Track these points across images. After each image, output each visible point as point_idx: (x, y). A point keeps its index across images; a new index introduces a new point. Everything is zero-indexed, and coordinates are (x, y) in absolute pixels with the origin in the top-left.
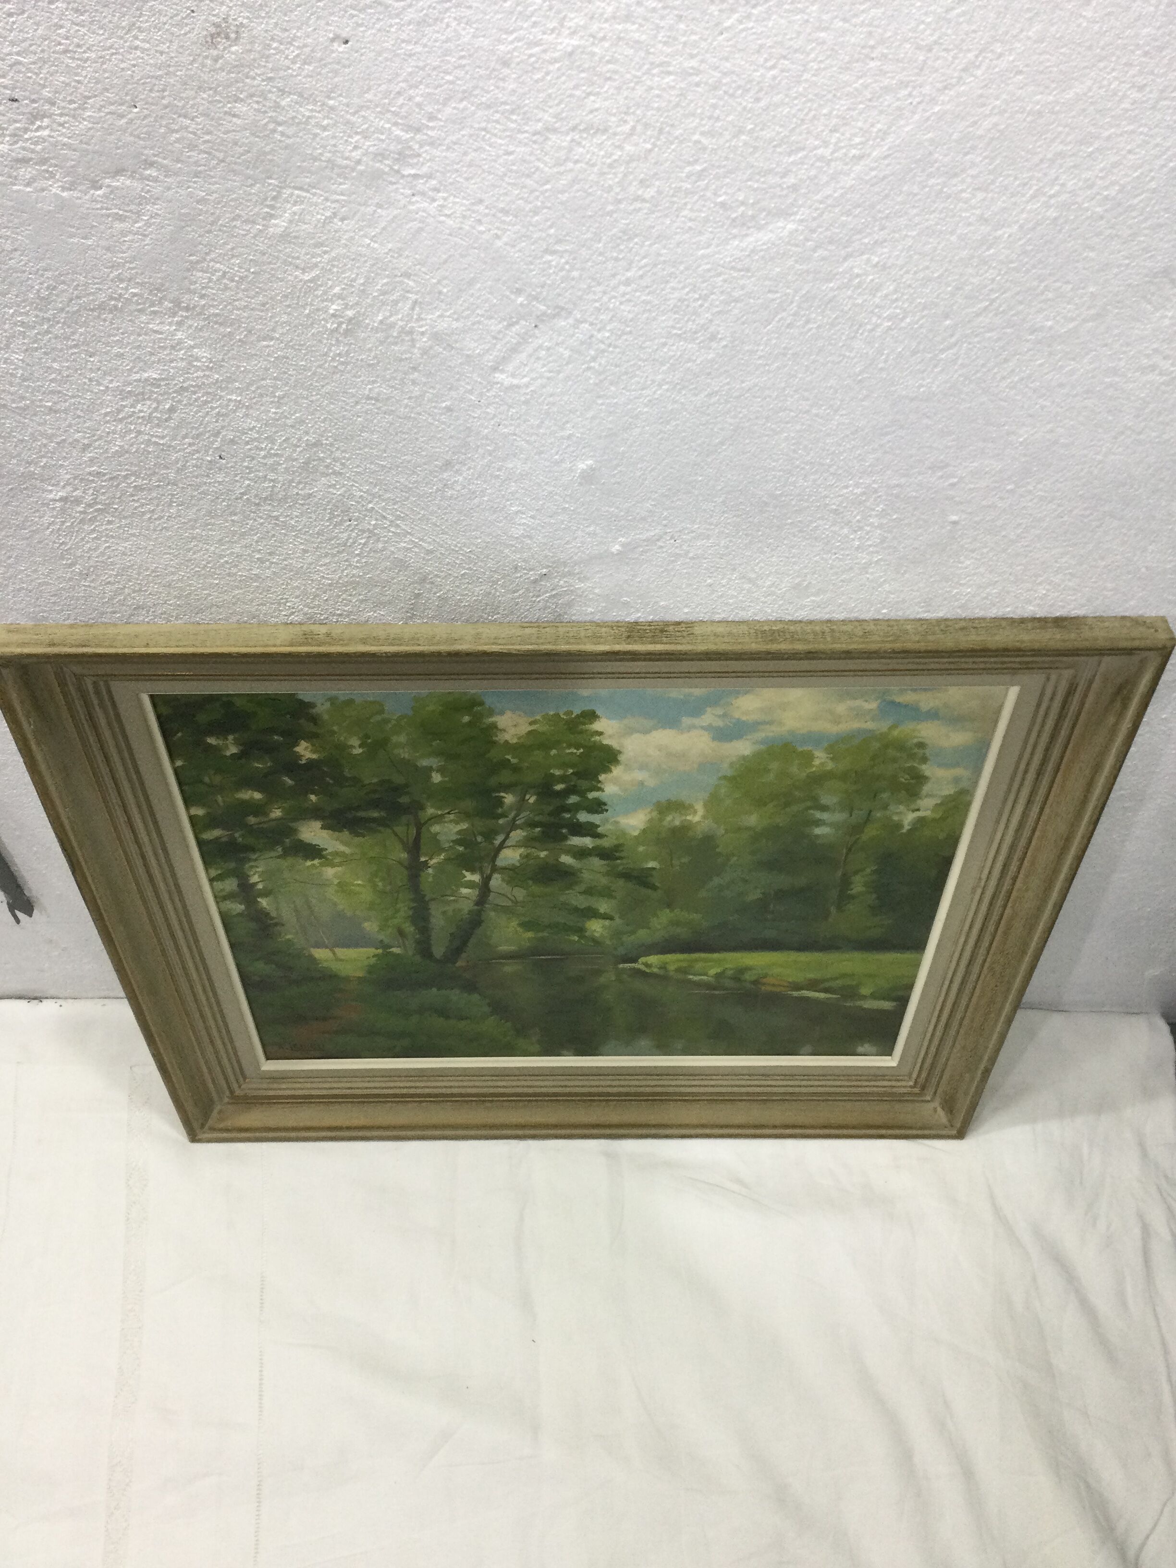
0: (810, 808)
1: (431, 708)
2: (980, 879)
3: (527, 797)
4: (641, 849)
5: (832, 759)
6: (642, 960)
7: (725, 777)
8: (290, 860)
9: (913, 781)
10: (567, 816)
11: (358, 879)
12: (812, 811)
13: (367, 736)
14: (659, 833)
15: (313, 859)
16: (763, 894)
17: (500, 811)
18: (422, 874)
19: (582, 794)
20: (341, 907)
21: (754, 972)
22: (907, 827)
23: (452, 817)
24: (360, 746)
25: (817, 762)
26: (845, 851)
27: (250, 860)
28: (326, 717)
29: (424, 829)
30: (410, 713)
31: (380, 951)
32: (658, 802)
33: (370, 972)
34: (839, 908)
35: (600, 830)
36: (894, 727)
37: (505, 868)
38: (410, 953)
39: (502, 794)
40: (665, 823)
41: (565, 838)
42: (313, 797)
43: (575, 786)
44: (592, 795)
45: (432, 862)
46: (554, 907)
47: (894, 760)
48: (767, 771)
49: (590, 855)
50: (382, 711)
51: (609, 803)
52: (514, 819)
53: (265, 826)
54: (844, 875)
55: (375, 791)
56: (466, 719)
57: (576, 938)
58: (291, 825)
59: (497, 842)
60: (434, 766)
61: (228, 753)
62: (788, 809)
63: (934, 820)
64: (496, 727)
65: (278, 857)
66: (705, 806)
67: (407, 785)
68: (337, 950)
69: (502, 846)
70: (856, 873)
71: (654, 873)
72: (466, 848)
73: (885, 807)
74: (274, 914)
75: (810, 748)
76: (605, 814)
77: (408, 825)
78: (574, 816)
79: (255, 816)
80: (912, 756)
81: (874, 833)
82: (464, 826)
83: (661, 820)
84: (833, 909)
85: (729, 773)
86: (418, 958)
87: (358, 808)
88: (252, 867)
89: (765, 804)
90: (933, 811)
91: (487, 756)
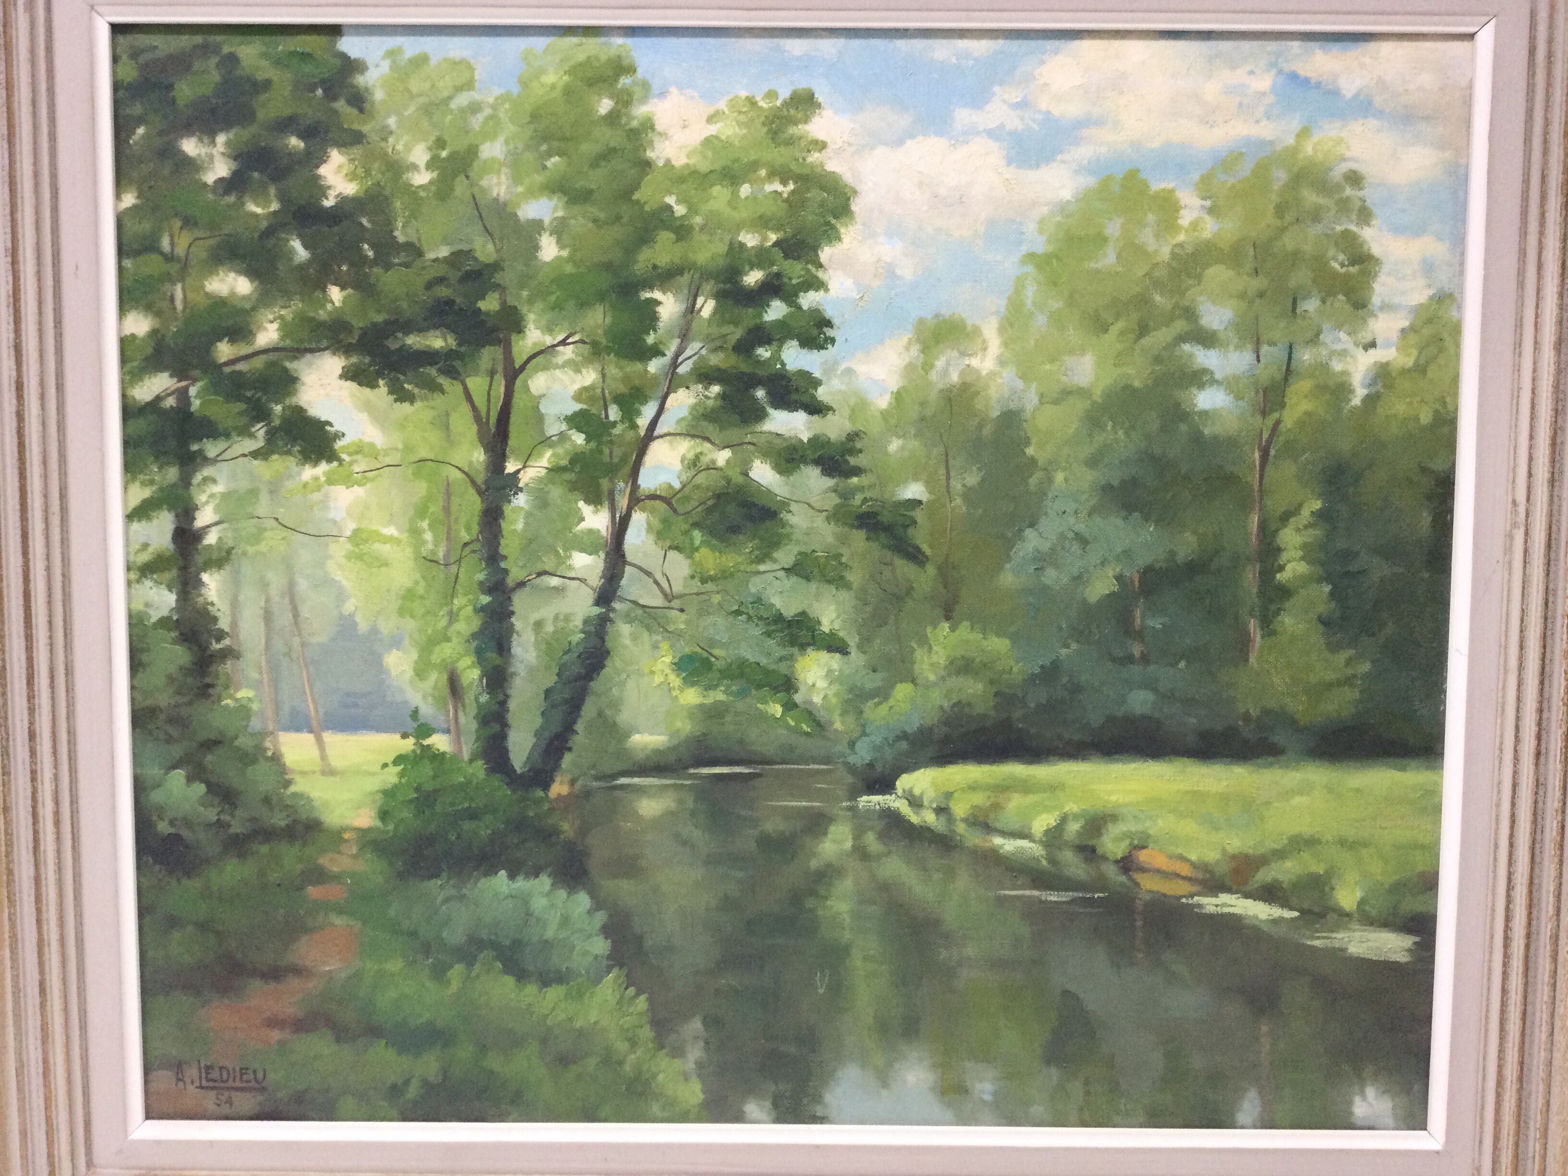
0: (1182, 338)
1: (550, 78)
2: (1514, 502)
3: (700, 300)
4: (894, 445)
5: (1211, 211)
6: (904, 782)
7: (1031, 257)
8: (278, 463)
9: (1354, 270)
10: (764, 353)
11: (390, 522)
12: (1187, 347)
13: (440, 143)
14: (923, 404)
15: (316, 463)
16: (1119, 578)
17: (650, 339)
18: (507, 509)
19: (790, 298)
20: (349, 607)
21: (1120, 828)
22: (1360, 393)
23: (568, 352)
24: (429, 166)
25: (1186, 219)
26: (1257, 455)
27: (207, 461)
28: (379, 95)
29: (518, 382)
30: (515, 90)
31: (409, 744)
32: (921, 322)
33: (384, 815)
34: (1267, 623)
35: (822, 394)
36: (1304, 133)
37: (653, 497)
38: (466, 755)
39: (657, 295)
40: (933, 376)
41: (760, 415)
42: (336, 294)
43: (778, 275)
44: (808, 300)
45: (527, 477)
46: (738, 613)
47: (1316, 216)
48: (1101, 240)
49: (804, 460)
50: (469, 85)
51: (836, 321)
52: (675, 364)
53: (241, 367)
54: (1263, 526)
55: (440, 280)
56: (605, 106)
57: (777, 710)
58: (288, 365)
59: (643, 422)
60: (547, 221)
61: (210, 178)
62: (1145, 341)
63: (1405, 372)
64: (652, 128)
65: (255, 454)
66: (1001, 330)
67: (496, 267)
68: (328, 737)
69: (650, 436)
70: (1285, 518)
71: (919, 515)
72: (588, 440)
73: (1314, 340)
74: (224, 624)
75: (1171, 186)
76: (831, 352)
77: (492, 373)
78: (776, 357)
79: (232, 341)
80: (1344, 205)
81: (1305, 406)
82: (590, 377)
83: (928, 366)
84: (1253, 625)
85: (1040, 246)
86: (479, 769)
87: (408, 327)
88: (206, 480)
89: (1103, 328)
90: (1402, 348)
91: (635, 197)
